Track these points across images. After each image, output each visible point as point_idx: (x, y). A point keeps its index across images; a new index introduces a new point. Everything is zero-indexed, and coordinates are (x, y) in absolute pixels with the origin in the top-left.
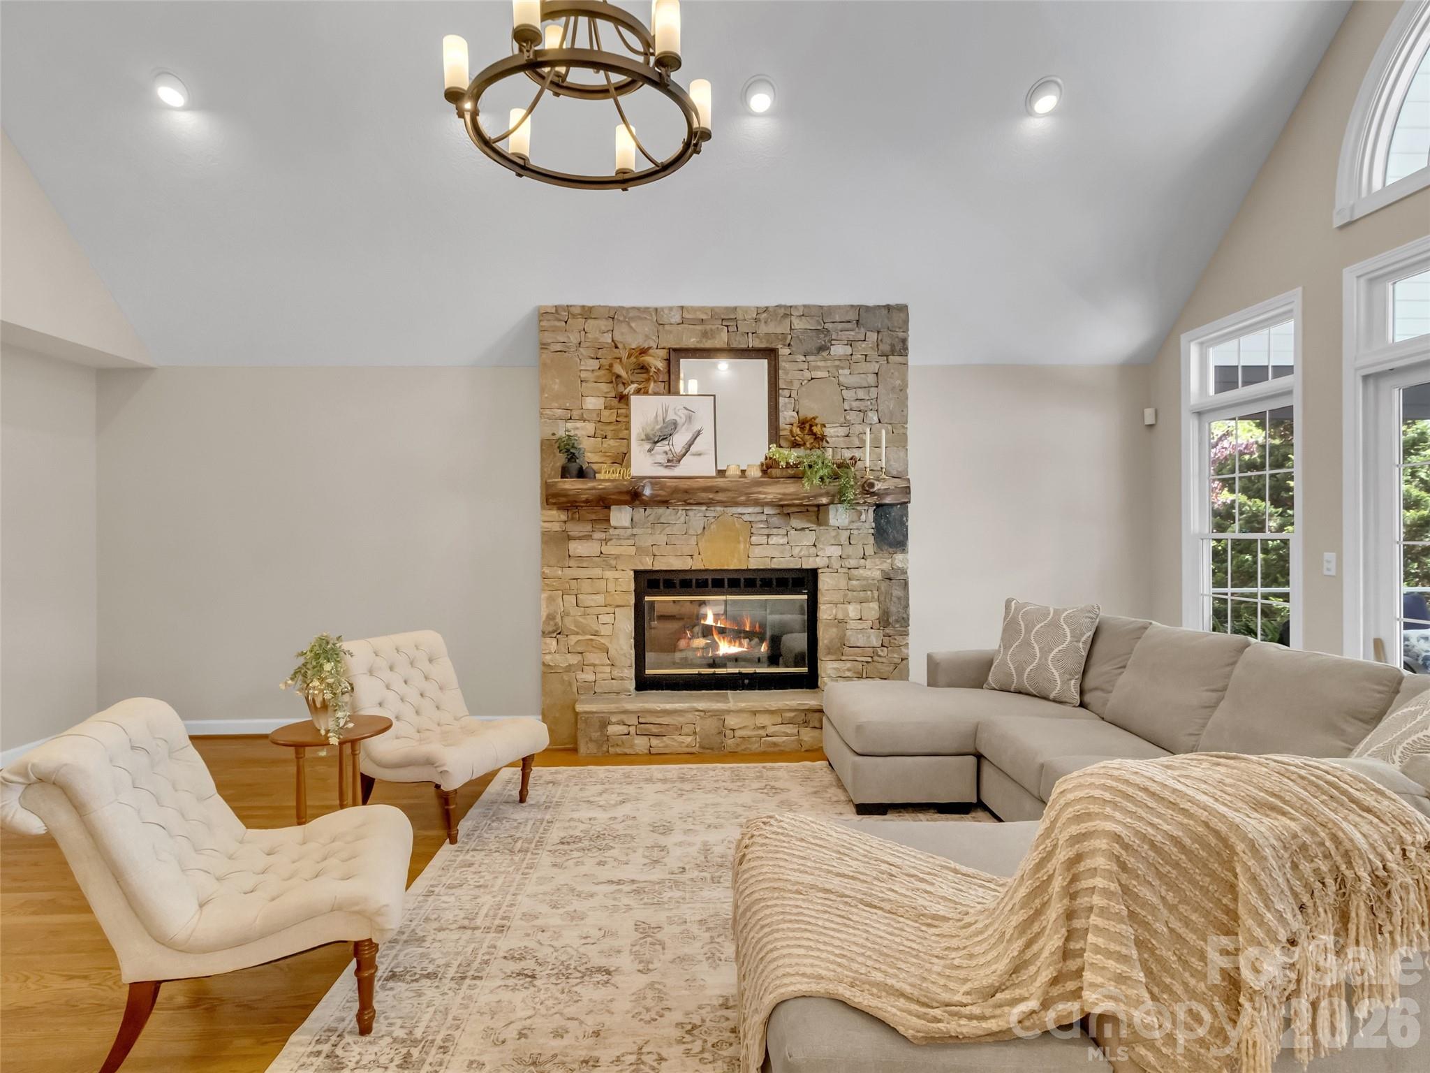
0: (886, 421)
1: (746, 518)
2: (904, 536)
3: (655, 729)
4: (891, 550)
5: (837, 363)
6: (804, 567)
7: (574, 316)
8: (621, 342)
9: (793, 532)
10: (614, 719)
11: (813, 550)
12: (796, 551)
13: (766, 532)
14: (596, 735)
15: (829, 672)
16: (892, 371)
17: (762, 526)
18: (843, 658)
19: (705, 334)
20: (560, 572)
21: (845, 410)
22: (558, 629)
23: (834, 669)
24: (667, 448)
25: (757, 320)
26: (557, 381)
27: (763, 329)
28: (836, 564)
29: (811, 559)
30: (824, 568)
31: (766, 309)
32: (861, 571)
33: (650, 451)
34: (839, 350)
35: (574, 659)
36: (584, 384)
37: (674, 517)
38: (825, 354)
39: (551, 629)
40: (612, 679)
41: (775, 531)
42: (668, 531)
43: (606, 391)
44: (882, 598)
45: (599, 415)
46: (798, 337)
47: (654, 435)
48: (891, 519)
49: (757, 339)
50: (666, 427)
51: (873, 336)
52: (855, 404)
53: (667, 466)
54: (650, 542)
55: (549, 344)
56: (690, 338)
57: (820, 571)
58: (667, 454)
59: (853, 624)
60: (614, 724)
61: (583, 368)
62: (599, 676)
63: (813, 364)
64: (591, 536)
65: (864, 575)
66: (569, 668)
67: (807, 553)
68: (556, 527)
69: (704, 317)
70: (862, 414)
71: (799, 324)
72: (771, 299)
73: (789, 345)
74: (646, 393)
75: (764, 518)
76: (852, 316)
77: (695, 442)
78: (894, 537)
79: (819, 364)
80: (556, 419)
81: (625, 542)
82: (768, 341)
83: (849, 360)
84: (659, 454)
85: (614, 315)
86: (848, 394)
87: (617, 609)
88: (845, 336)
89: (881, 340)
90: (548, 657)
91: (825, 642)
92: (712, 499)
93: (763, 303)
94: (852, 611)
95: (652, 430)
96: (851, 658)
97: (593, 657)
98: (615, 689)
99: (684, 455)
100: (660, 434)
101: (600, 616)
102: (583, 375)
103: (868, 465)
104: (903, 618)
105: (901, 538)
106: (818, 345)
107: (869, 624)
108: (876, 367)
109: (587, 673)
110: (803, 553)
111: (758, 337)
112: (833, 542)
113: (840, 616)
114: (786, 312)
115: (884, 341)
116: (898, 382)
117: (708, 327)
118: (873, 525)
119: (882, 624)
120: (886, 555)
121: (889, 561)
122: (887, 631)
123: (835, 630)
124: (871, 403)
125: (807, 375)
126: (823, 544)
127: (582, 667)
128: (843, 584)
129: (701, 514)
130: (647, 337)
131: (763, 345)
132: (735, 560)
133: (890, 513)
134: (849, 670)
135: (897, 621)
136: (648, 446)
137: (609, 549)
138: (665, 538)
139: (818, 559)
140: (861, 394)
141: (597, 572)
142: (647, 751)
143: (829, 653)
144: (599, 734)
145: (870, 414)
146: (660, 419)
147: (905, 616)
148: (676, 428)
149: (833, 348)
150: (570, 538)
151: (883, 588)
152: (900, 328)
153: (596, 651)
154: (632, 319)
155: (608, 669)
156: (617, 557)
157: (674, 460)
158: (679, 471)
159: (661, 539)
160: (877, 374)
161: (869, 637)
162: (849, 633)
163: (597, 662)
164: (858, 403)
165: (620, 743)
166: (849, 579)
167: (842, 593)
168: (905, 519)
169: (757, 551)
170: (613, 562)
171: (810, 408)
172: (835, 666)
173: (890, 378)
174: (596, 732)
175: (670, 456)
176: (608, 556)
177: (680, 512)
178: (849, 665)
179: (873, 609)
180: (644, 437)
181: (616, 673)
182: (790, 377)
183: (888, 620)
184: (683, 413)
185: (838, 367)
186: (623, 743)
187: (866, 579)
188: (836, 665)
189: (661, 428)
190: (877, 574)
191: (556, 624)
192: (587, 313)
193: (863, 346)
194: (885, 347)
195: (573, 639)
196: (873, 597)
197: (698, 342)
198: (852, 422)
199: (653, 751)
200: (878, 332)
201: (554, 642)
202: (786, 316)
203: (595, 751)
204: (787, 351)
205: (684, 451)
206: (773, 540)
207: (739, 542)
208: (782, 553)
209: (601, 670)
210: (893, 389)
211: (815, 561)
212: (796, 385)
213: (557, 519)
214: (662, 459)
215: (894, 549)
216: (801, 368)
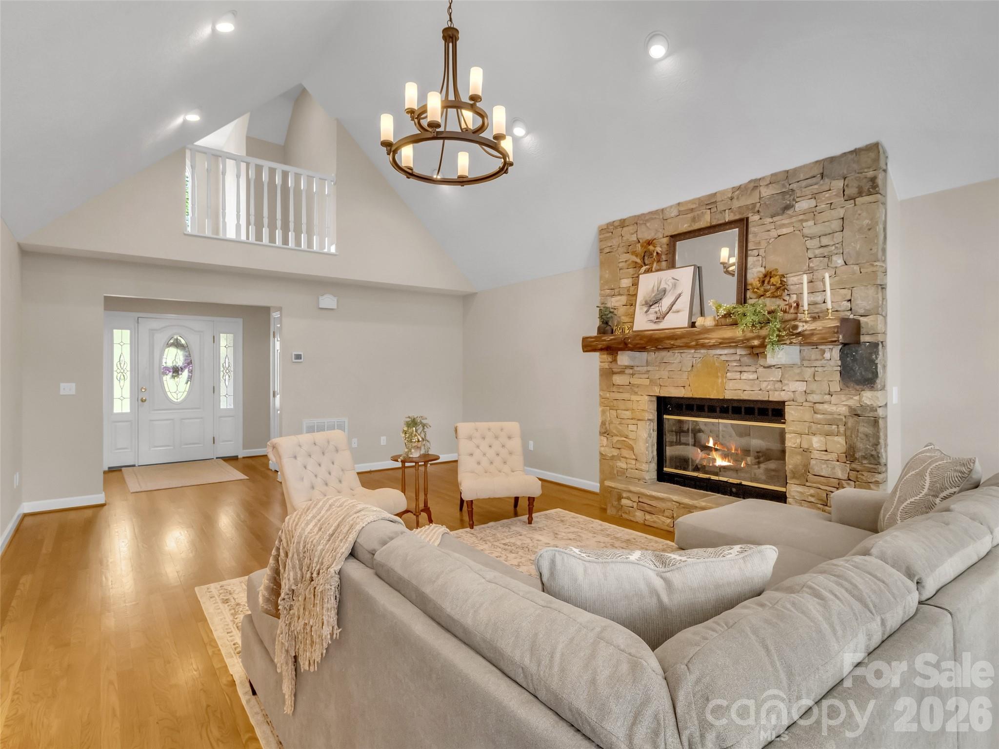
0: (851, 263)
1: (723, 358)
2: (873, 373)
3: (648, 508)
4: (858, 387)
5: (801, 217)
6: (771, 399)
7: (616, 227)
8: (641, 238)
9: (761, 369)
10: (624, 495)
11: (778, 385)
12: (764, 385)
13: (739, 369)
14: (615, 503)
15: (793, 494)
16: (859, 212)
17: (735, 364)
18: (808, 484)
19: (694, 220)
20: (608, 395)
21: (810, 259)
22: (607, 431)
23: (798, 492)
24: (657, 309)
25: (732, 199)
26: (607, 272)
27: (736, 204)
28: (801, 399)
29: (777, 393)
30: (789, 401)
31: (739, 188)
32: (826, 406)
33: (647, 312)
34: (803, 205)
35: (615, 452)
36: (621, 271)
37: (674, 358)
38: (790, 212)
39: (603, 431)
40: (636, 469)
41: (745, 369)
42: (669, 368)
43: (633, 273)
44: (848, 433)
45: (628, 291)
46: (765, 203)
47: (650, 301)
48: (857, 357)
49: (732, 214)
50: (659, 294)
51: (840, 184)
52: (818, 252)
53: (656, 322)
54: (657, 377)
55: (603, 249)
56: (684, 225)
57: (786, 403)
58: (657, 313)
59: (816, 454)
60: (625, 498)
61: (620, 261)
62: (629, 466)
63: (778, 223)
64: (624, 371)
65: (829, 410)
66: (613, 458)
67: (772, 388)
68: (606, 365)
69: (694, 206)
70: (826, 260)
71: (766, 192)
72: (742, 179)
73: (758, 212)
74: (652, 271)
75: (738, 358)
76: (817, 171)
77: (676, 303)
78: (861, 374)
79: (786, 222)
80: (607, 296)
81: (642, 376)
82: (740, 213)
83: (813, 213)
84: (651, 314)
85: (637, 221)
86: (809, 244)
87: (639, 422)
88: (808, 191)
89: (847, 186)
90: (602, 449)
91: (790, 466)
92: (673, 345)
93: (737, 184)
94: (817, 442)
95: (650, 297)
96: (815, 485)
97: (625, 453)
98: (637, 476)
99: (668, 313)
100: (654, 299)
101: (629, 425)
102: (621, 265)
103: (830, 306)
104: (872, 455)
105: (870, 376)
106: (783, 206)
107: (834, 456)
108: (841, 213)
109: (623, 463)
110: (769, 387)
111: (732, 212)
112: (797, 378)
113: (805, 445)
114: (755, 185)
115: (850, 185)
116: (866, 222)
117: (696, 213)
118: (839, 363)
119: (848, 459)
120: (853, 392)
121: (857, 398)
122: (854, 465)
123: (799, 457)
124: (836, 248)
125: (774, 233)
126: (788, 380)
127: (619, 457)
128: (808, 416)
129: (691, 356)
130: (657, 231)
131: (737, 217)
132: (715, 392)
133: (856, 352)
134: (812, 496)
135: (864, 457)
136: (645, 309)
137: (635, 381)
138: (667, 373)
139: (783, 393)
140: (825, 241)
141: (626, 396)
142: (642, 522)
143: (794, 477)
144: (617, 503)
145: (834, 258)
146: (656, 289)
147: (874, 453)
148: (665, 294)
149: (797, 205)
150: (614, 373)
151: (850, 425)
152: (869, 168)
153: (627, 448)
154: (647, 221)
155: (634, 462)
156: (638, 386)
157: (660, 318)
158: (662, 326)
159: (665, 374)
160: (843, 218)
161: (834, 468)
162: (813, 462)
163: (627, 456)
164: (821, 250)
165: (628, 512)
166: (815, 413)
167: (807, 424)
168: (874, 357)
169: (731, 385)
170: (636, 390)
171: (777, 261)
172: (798, 490)
173: (858, 219)
174: (615, 501)
175: (659, 315)
176: (634, 385)
177: (676, 354)
178: (812, 491)
179: (838, 443)
180: (644, 303)
181: (638, 466)
182: (758, 239)
183: (854, 455)
184: (671, 282)
185: (802, 221)
186: (629, 513)
187: (832, 414)
188: (800, 489)
189: (655, 295)
190: (844, 410)
191: (606, 428)
192: (623, 223)
193: (827, 195)
194: (852, 191)
195: (616, 439)
196: (838, 432)
197: (689, 226)
198: (815, 268)
199: (647, 523)
200: (845, 179)
201: (605, 439)
202: (756, 187)
203: (615, 513)
204: (757, 217)
205: (668, 310)
206: (745, 376)
207: (718, 377)
208: (752, 386)
209: (630, 463)
210: (860, 230)
211: (779, 394)
212: (764, 244)
213: (607, 360)
214: (653, 317)
215: (862, 387)
216: (769, 229)
